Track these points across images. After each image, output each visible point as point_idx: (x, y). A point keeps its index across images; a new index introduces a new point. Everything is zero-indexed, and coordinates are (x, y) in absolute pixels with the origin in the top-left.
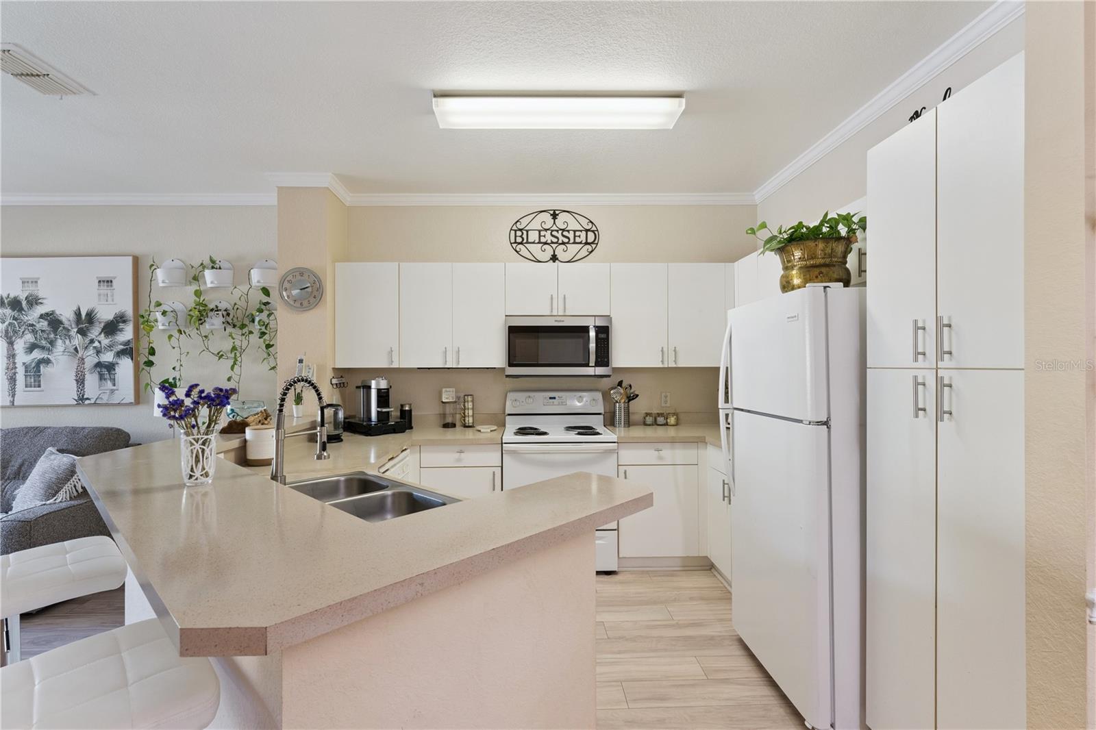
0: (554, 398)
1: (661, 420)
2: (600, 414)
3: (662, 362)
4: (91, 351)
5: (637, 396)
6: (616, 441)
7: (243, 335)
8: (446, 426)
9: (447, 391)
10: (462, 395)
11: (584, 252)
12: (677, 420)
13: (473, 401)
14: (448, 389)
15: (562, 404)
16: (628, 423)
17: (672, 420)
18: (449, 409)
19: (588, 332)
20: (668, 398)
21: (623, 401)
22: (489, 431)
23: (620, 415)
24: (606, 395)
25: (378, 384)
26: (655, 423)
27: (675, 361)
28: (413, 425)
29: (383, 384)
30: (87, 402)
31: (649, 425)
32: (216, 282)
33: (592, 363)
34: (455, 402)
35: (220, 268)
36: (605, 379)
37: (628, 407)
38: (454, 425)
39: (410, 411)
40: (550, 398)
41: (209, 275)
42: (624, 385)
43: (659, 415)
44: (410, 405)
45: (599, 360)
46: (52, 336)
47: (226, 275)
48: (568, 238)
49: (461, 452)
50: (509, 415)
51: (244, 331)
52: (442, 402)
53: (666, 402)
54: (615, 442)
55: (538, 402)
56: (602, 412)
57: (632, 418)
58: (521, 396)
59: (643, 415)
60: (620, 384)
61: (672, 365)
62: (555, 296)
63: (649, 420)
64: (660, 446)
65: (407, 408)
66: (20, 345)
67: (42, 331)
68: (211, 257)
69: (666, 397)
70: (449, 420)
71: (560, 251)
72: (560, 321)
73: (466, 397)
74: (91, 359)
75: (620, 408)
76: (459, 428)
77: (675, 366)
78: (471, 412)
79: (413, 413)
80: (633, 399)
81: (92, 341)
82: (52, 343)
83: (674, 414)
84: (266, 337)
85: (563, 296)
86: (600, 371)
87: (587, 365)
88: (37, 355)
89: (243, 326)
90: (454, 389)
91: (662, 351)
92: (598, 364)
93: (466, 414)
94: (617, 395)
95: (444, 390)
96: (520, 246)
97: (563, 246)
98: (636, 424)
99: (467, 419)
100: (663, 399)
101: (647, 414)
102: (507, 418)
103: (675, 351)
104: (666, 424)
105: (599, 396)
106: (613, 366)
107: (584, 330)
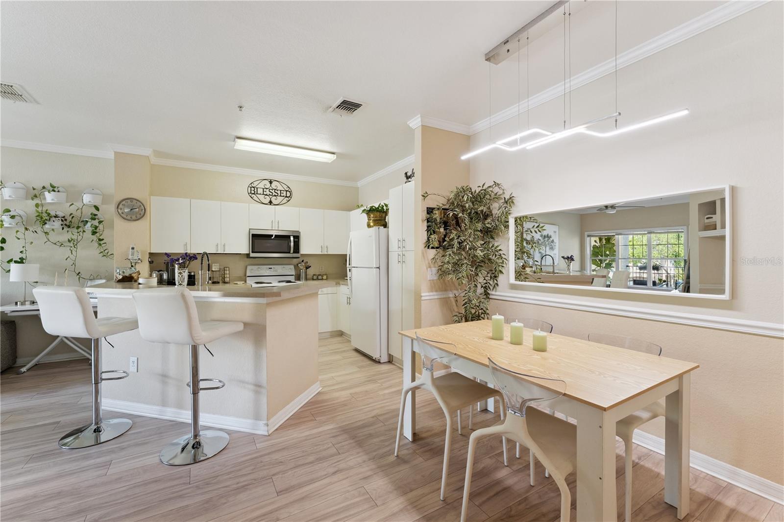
0: (271, 268)
1: (320, 277)
3: (322, 252)
5: (310, 266)
7: (78, 232)
8: (214, 283)
10: (222, 267)
11: (285, 201)
12: (327, 277)
13: (229, 270)
14: (216, 264)
15: (276, 271)
16: (306, 279)
17: (325, 277)
18: (216, 275)
19: (290, 238)
21: (304, 269)
23: (303, 275)
24: (296, 267)
26: (318, 279)
27: (327, 252)
28: (196, 283)
31: (315, 280)
32: (56, 200)
33: (292, 251)
34: (219, 271)
35: (59, 191)
36: (295, 259)
37: (306, 272)
38: (219, 283)
39: (194, 276)
40: (269, 268)
41: (49, 195)
42: (304, 262)
43: (319, 275)
44: (194, 272)
45: (295, 250)
47: (63, 195)
48: (278, 193)
50: (248, 276)
51: (79, 230)
52: (212, 271)
53: (322, 270)
55: (263, 270)
56: (294, 274)
57: (308, 277)
58: (255, 267)
59: (312, 275)
60: (303, 261)
62: (274, 221)
63: (315, 277)
65: (193, 274)
68: (51, 184)
69: (322, 267)
70: (216, 280)
71: (273, 199)
72: (277, 233)
73: (225, 268)
75: (303, 272)
76: (221, 284)
78: (228, 276)
80: (308, 268)
83: (325, 275)
84: (98, 234)
85: (277, 221)
86: (295, 255)
87: (289, 253)
89: (78, 227)
90: (218, 264)
91: (322, 247)
92: (294, 252)
93: (226, 276)
94: (302, 266)
95: (213, 264)
96: (253, 195)
97: (275, 197)
98: (309, 280)
99: (226, 279)
100: (321, 268)
101: (314, 275)
102: (248, 278)
103: (327, 247)
104: (322, 279)
105: (292, 267)
106: (301, 253)
107: (289, 237)
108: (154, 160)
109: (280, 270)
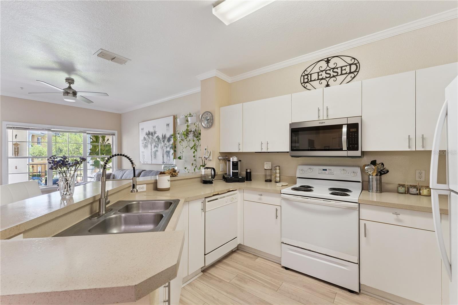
0: (326, 170)
1: (413, 191)
2: (359, 182)
3: (409, 147)
4: (165, 147)
5: (388, 171)
7: (197, 140)
8: (266, 181)
9: (266, 164)
10: (274, 166)
11: (348, 79)
13: (279, 169)
14: (267, 163)
15: (332, 174)
17: (424, 192)
18: (268, 173)
19: (342, 128)
20: (423, 175)
21: (375, 174)
22: (281, 185)
23: (372, 184)
24: (363, 171)
25: (233, 159)
26: (407, 192)
27: (423, 146)
28: (252, 179)
29: (235, 159)
30: (164, 163)
31: (402, 193)
32: (191, 122)
33: (345, 147)
34: (271, 169)
35: (192, 116)
37: (380, 179)
38: (270, 181)
39: (250, 172)
40: (323, 170)
41: (189, 119)
43: (412, 186)
44: (250, 169)
45: (351, 146)
46: (158, 143)
47: (194, 119)
48: (337, 72)
49: (261, 195)
51: (198, 139)
52: (265, 169)
53: (420, 177)
54: (357, 203)
55: (316, 171)
56: (361, 180)
58: (306, 168)
59: (397, 186)
60: (373, 162)
61: (419, 148)
62: (321, 109)
63: (402, 190)
64: (398, 211)
65: (249, 171)
66: (153, 146)
67: (157, 142)
68: (190, 112)
70: (268, 178)
71: (331, 81)
72: (322, 123)
73: (276, 167)
74: (165, 150)
75: (373, 179)
76: (273, 182)
77: (423, 149)
78: (278, 175)
79: (252, 173)
80: (384, 173)
81: (165, 144)
82: (158, 145)
83: (428, 187)
85: (326, 108)
86: (353, 153)
87: (341, 150)
88: (156, 149)
90: (271, 163)
91: (409, 139)
93: (276, 176)
94: (371, 170)
95: (265, 163)
96: (307, 84)
97: (334, 78)
98: (388, 191)
99: (276, 178)
100: (417, 175)
101: (400, 185)
102: (298, 179)
103: (423, 138)
104: (419, 194)
105: (358, 170)
106: (366, 149)
107: (340, 127)
109: (337, 172)
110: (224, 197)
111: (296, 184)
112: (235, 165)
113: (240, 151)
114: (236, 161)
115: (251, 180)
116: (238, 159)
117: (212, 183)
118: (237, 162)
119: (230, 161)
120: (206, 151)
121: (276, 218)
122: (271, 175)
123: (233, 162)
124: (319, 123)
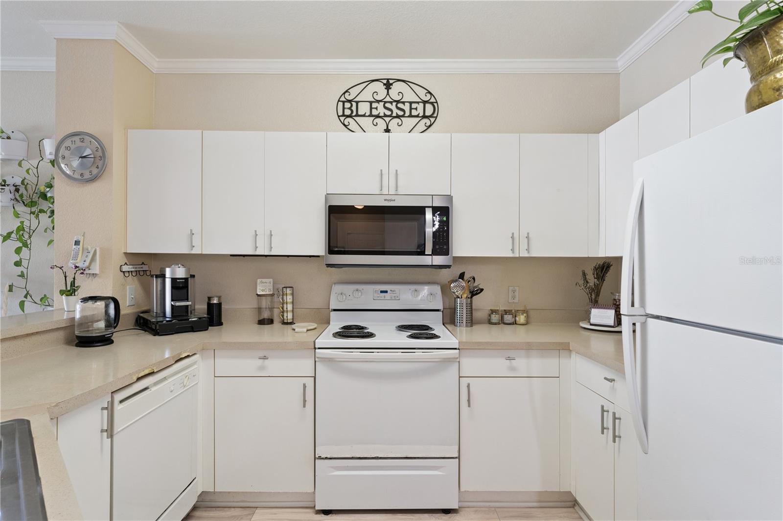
0: (386, 292)
1: (508, 318)
2: (438, 310)
3: (513, 250)
5: (482, 290)
6: (458, 347)
7: (32, 213)
8: (261, 322)
9: (262, 282)
10: (281, 286)
12: (528, 317)
13: (293, 294)
14: (264, 280)
15: (397, 298)
16: (471, 322)
17: (521, 319)
18: (265, 303)
19: (424, 214)
20: (517, 294)
21: (465, 296)
22: (305, 330)
23: (462, 312)
24: (445, 289)
25: (173, 272)
26: (502, 322)
27: (528, 250)
28: (223, 321)
29: (181, 273)
31: (495, 324)
33: (429, 249)
34: (272, 295)
36: (444, 271)
37: (471, 303)
38: (271, 321)
39: (219, 305)
40: (382, 292)
42: (466, 277)
43: (506, 312)
44: (219, 298)
45: (437, 247)
49: (265, 358)
50: (335, 310)
51: (33, 209)
52: (257, 294)
53: (514, 298)
54: (456, 349)
55: (368, 296)
56: (441, 308)
57: (477, 315)
58: (349, 289)
59: (487, 312)
60: (462, 276)
61: (524, 254)
62: (385, 172)
63: (495, 318)
64: (511, 354)
65: (215, 302)
69: (514, 291)
70: (266, 315)
72: (391, 200)
73: (285, 290)
75: (461, 304)
76: (277, 325)
77: (528, 255)
78: (290, 307)
79: (223, 306)
80: (477, 294)
83: (525, 311)
85: (395, 172)
86: (438, 260)
87: (422, 253)
89: (32, 204)
90: (271, 280)
91: (513, 239)
92: (435, 252)
93: (285, 309)
94: (458, 289)
95: (259, 281)
98: (480, 322)
99: (285, 315)
100: (511, 294)
101: (493, 311)
102: (333, 314)
103: (528, 237)
104: (515, 323)
105: (437, 289)
106: (454, 255)
107: (421, 210)
108: (154, 63)
109: (406, 296)
110: (165, 379)
111: (329, 323)
112: (181, 288)
113: (194, 252)
114: (184, 277)
115: (221, 324)
116: (188, 270)
117: (112, 342)
118: (186, 279)
119: (163, 276)
120: (81, 246)
121: (304, 406)
122: (271, 309)
123: (174, 280)
124: (385, 200)
